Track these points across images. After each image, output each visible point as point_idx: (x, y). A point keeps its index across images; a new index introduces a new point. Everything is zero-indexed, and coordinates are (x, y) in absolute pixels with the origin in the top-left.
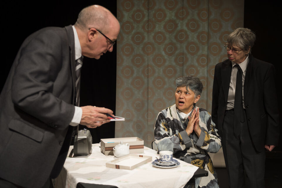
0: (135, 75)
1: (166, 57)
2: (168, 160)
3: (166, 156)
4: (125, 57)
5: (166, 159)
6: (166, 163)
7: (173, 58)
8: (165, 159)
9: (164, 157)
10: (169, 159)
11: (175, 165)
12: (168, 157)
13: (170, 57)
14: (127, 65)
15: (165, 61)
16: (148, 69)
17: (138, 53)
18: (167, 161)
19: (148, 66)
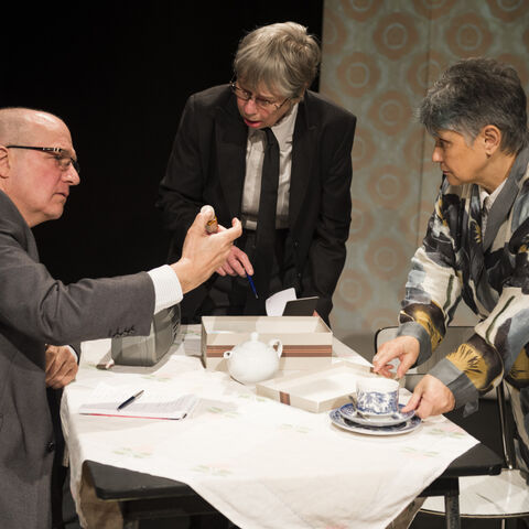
0: (381, 86)
1: (494, 26)
2: (381, 409)
3: (374, 395)
4: (351, 25)
5: (373, 404)
6: (374, 417)
7: (519, 31)
8: (371, 405)
9: (369, 399)
10: (385, 405)
11: (403, 424)
12: (381, 400)
13: (509, 25)
14: (359, 50)
15: (489, 38)
16: (427, 68)
17: (397, 10)
18: (377, 410)
19: (428, 56)
